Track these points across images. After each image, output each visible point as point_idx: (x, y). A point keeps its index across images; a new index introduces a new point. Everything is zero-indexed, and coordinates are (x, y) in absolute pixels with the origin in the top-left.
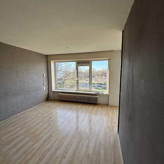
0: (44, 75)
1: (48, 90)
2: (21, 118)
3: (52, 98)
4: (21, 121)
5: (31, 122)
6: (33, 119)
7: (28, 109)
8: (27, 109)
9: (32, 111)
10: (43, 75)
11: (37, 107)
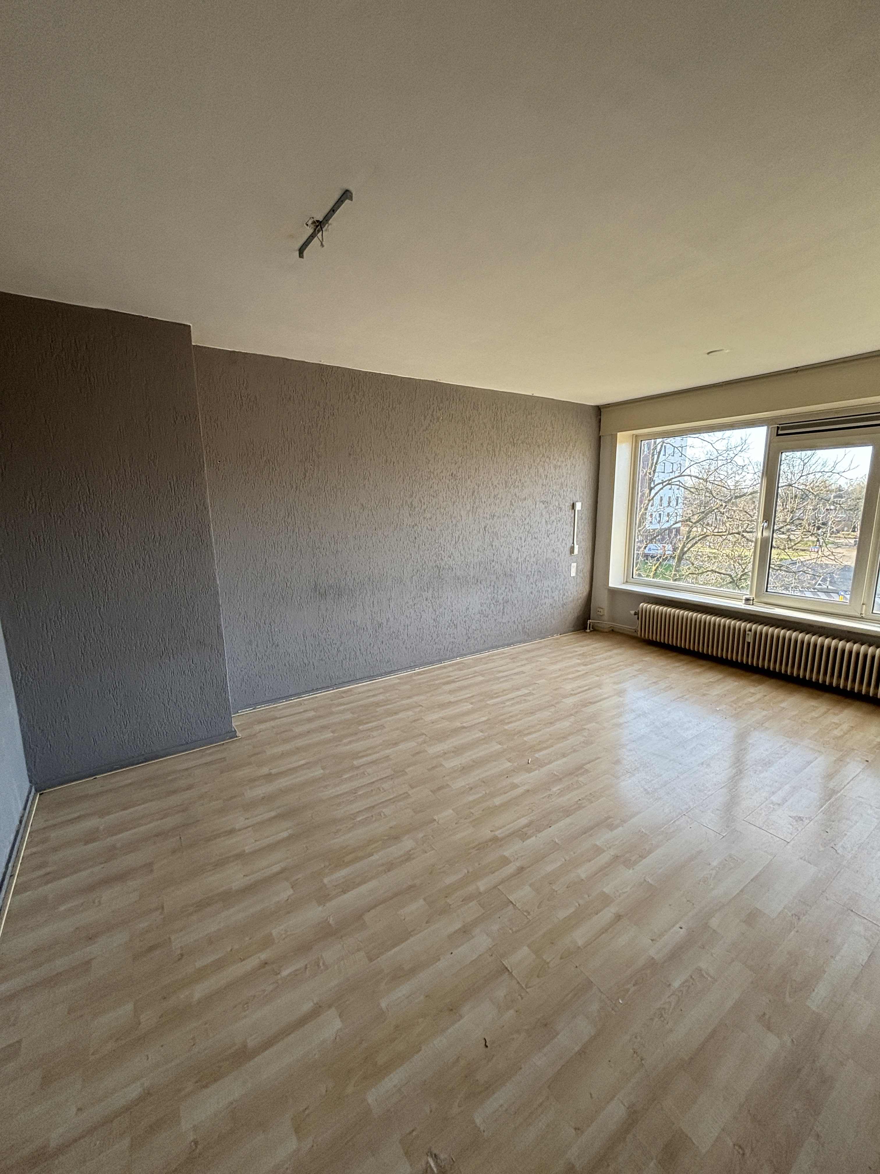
0: (578, 506)
1: (588, 580)
2: (476, 672)
3: (606, 623)
4: (477, 684)
5: (510, 696)
6: (518, 689)
7: (503, 646)
8: (497, 647)
9: (513, 658)
10: (573, 506)
11: (534, 646)
